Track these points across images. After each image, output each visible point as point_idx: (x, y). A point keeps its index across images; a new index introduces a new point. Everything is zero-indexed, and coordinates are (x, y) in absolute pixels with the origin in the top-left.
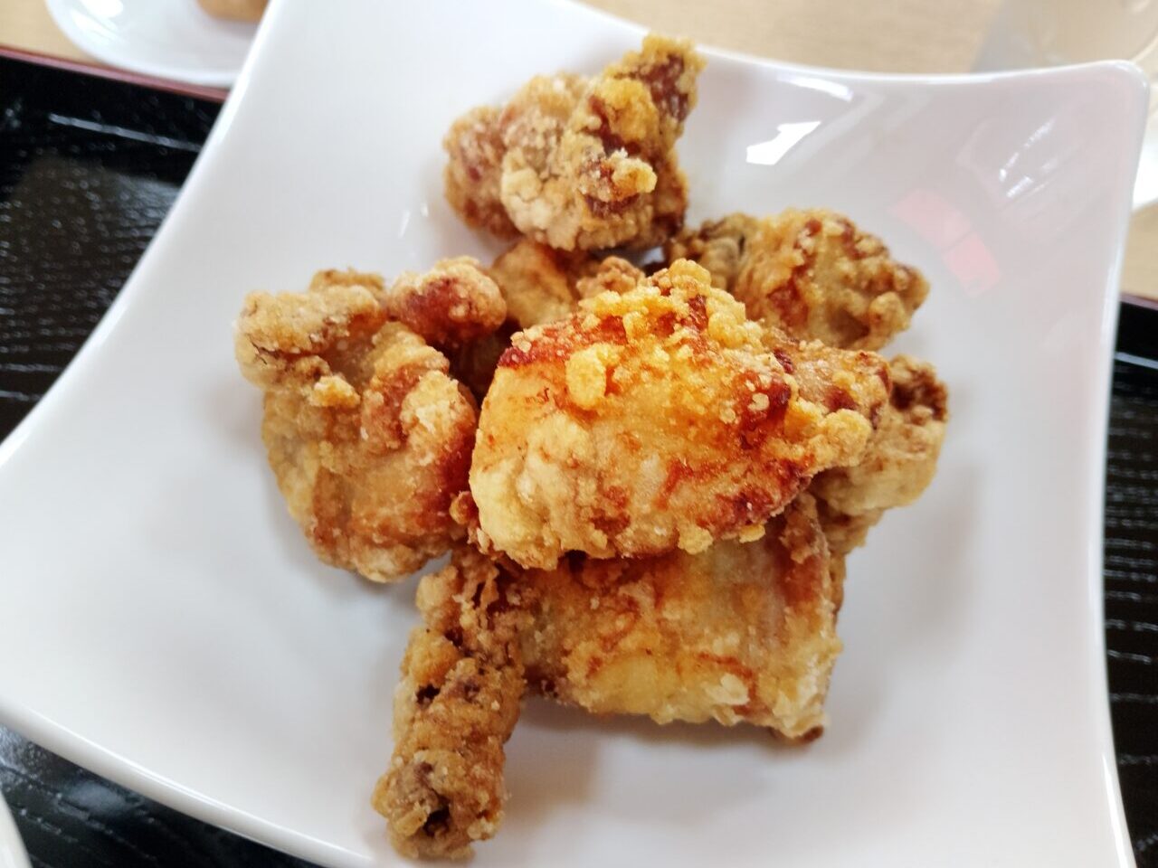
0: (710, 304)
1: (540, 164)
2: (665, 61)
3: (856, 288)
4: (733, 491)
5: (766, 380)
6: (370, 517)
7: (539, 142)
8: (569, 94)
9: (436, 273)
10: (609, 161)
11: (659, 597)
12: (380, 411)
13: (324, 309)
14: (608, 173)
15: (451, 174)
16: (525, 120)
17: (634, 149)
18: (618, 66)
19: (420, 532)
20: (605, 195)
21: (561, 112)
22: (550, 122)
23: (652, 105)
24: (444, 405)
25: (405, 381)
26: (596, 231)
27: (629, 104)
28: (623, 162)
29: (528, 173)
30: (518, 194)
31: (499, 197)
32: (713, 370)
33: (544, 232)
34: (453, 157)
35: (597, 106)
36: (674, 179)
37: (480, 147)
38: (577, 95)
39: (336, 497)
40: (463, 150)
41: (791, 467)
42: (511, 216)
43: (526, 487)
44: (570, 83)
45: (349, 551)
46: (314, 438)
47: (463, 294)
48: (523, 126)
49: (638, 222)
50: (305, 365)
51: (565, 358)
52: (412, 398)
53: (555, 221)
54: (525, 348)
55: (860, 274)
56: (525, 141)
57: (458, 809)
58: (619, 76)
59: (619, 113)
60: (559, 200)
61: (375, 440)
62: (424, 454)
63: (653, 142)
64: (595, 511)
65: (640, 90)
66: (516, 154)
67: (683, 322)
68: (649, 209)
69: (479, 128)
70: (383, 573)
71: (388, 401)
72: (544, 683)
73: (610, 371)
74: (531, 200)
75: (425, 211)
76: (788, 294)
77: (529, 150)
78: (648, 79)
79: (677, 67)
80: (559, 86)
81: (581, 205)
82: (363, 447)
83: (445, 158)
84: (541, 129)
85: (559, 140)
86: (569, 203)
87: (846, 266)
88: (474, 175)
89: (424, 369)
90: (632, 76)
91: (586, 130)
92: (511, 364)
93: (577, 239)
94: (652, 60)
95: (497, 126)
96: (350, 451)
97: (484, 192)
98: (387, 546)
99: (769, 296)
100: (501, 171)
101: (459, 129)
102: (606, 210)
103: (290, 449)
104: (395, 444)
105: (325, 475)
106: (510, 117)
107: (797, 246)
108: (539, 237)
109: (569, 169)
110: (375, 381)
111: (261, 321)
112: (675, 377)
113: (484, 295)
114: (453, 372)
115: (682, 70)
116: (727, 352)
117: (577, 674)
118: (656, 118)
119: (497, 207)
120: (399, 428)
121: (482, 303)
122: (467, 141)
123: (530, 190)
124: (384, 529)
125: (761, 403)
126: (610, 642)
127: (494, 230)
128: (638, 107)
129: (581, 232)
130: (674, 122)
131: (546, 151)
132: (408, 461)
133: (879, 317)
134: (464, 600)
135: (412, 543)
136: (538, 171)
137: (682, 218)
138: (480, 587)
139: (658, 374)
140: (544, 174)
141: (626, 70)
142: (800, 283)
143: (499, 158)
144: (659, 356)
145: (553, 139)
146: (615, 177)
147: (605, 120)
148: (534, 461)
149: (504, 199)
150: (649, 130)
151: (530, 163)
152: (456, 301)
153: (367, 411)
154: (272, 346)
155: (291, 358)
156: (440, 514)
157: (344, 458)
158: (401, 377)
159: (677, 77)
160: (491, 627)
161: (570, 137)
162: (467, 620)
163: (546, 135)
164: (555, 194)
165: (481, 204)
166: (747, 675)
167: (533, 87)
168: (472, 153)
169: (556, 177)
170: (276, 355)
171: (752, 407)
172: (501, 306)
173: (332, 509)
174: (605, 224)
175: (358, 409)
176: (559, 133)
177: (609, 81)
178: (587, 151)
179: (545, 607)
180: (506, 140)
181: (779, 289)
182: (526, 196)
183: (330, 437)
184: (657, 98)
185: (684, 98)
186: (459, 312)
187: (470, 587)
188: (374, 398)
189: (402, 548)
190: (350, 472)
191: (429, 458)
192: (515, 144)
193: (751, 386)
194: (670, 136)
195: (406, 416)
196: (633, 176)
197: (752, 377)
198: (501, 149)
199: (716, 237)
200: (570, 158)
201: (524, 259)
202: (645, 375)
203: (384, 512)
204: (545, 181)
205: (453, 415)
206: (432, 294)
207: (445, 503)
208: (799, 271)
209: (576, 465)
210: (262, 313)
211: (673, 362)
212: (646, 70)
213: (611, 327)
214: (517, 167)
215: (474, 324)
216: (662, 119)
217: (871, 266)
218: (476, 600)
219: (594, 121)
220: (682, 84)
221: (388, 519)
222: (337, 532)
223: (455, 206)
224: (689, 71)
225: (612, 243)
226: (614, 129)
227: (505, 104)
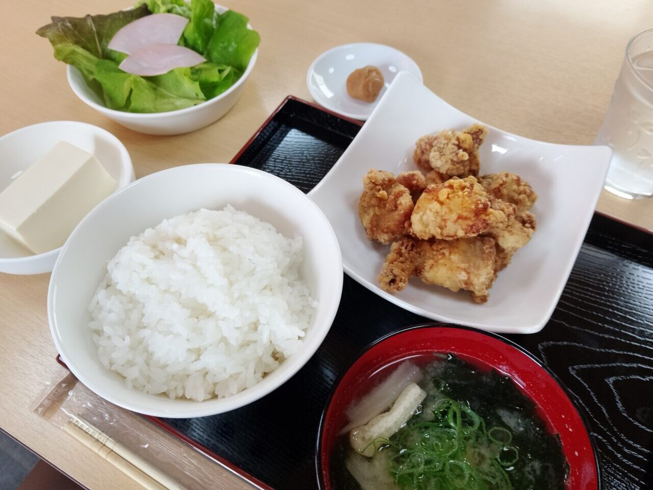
0: (475, 186)
1: (441, 152)
2: (477, 130)
3: (516, 193)
4: (471, 223)
5: (483, 201)
6: (385, 225)
7: (442, 146)
8: (452, 135)
9: (411, 172)
10: (458, 152)
11: (450, 253)
12: (393, 200)
13: (384, 176)
14: (457, 154)
15: (416, 152)
16: (439, 140)
17: (465, 150)
18: (465, 130)
19: (396, 230)
20: (455, 159)
21: (449, 139)
22: (446, 142)
23: (472, 141)
24: (408, 200)
25: (399, 195)
26: (452, 170)
27: (466, 140)
28: (461, 152)
29: (438, 153)
30: (434, 158)
31: (429, 158)
32: (472, 198)
33: (439, 168)
34: (418, 147)
35: (458, 139)
36: (477, 161)
37: (426, 145)
38: (454, 136)
39: (376, 221)
40: (421, 145)
41: (484, 220)
42: (431, 164)
43: (425, 218)
44: (453, 133)
45: (378, 234)
46: (374, 206)
47: (416, 178)
48: (438, 141)
49: (464, 170)
50: (378, 187)
51: (439, 191)
52: (401, 198)
53: (442, 166)
54: (430, 188)
55: (518, 190)
56: (438, 145)
57: (398, 279)
58: (465, 133)
59: (463, 141)
60: (444, 160)
61: (390, 207)
62: (401, 211)
63: (470, 149)
64: (440, 224)
65: (469, 137)
66: (435, 148)
67: (468, 188)
68: (468, 167)
69: (427, 140)
70: (384, 240)
71: (395, 199)
72: (418, 271)
73: (448, 194)
74: (437, 160)
75: (406, 161)
76: (497, 190)
77: (439, 147)
78: (472, 134)
79: (480, 132)
80: (450, 133)
81: (450, 162)
82: (386, 209)
83: (415, 147)
84: (443, 143)
85: (447, 146)
86: (447, 162)
87: (515, 187)
88: (423, 152)
89: (404, 193)
90: (468, 133)
91: (454, 144)
92: (426, 192)
93: (447, 171)
94: (474, 130)
95: (432, 141)
96: (383, 210)
97: (425, 157)
98: (387, 233)
99: (493, 190)
100: (430, 152)
101: (421, 140)
102: (455, 163)
103: (366, 209)
104: (394, 209)
105: (375, 215)
106: (435, 139)
107: (502, 179)
108: (437, 170)
109: (448, 152)
110: (393, 193)
111: (372, 175)
112: (463, 198)
113: (421, 179)
114: (411, 194)
115: (481, 133)
116: (476, 195)
117: (427, 268)
118: (472, 144)
119: (428, 162)
120: (396, 205)
121: (420, 181)
122: (423, 144)
123: (437, 157)
124: (388, 228)
125: (481, 206)
126: (436, 261)
127: (424, 168)
128: (468, 141)
129: (448, 169)
130: (477, 145)
131: (443, 148)
132: (397, 212)
133: (520, 200)
134: (403, 248)
135: (393, 233)
136: (440, 153)
137: (478, 172)
138: (407, 246)
139: (459, 197)
140: (442, 154)
141: (468, 131)
142: (501, 188)
143: (430, 149)
144: (460, 193)
145: (446, 146)
146: (458, 155)
147: (459, 143)
148: (428, 212)
149: (430, 159)
150: (470, 146)
151: (438, 151)
152: (414, 180)
153: (390, 200)
154: (373, 181)
155: (376, 185)
156: (402, 225)
157: (381, 211)
158: (399, 193)
159: (479, 135)
160: (409, 253)
161: (450, 146)
162: (403, 251)
163: (444, 144)
164: (444, 159)
165: (422, 160)
166: (468, 273)
167: (443, 132)
168: (423, 147)
169: (444, 155)
170: (373, 183)
171: (479, 206)
172: (425, 183)
173: (375, 223)
174: (455, 167)
175: (386, 200)
176: (448, 144)
177: (462, 134)
178: (453, 149)
179: (422, 254)
180: (434, 144)
181: (495, 189)
182: (436, 158)
183: (378, 206)
184: (473, 139)
185: (481, 140)
186: (414, 182)
187: (405, 245)
188: (392, 197)
189: (390, 234)
190: (381, 215)
191: (402, 212)
192: (435, 145)
193: (479, 202)
194: (475, 149)
195: (398, 202)
196: (463, 156)
197: (480, 200)
198: (431, 146)
199: (487, 178)
200: (449, 150)
201: (432, 175)
202: (456, 197)
203: (389, 224)
204: (441, 155)
205: (409, 203)
206: (409, 177)
207: (403, 223)
208: (501, 185)
209: (437, 213)
210: (373, 173)
211: (463, 195)
212: (472, 132)
213: (451, 187)
214: (435, 151)
215: (417, 186)
216: (474, 144)
217: (522, 188)
218: (406, 248)
219: (456, 142)
220: (481, 137)
221: (389, 225)
222: (375, 229)
223: (415, 160)
224: (483, 134)
225: (456, 174)
226: (461, 145)
227: (435, 135)
